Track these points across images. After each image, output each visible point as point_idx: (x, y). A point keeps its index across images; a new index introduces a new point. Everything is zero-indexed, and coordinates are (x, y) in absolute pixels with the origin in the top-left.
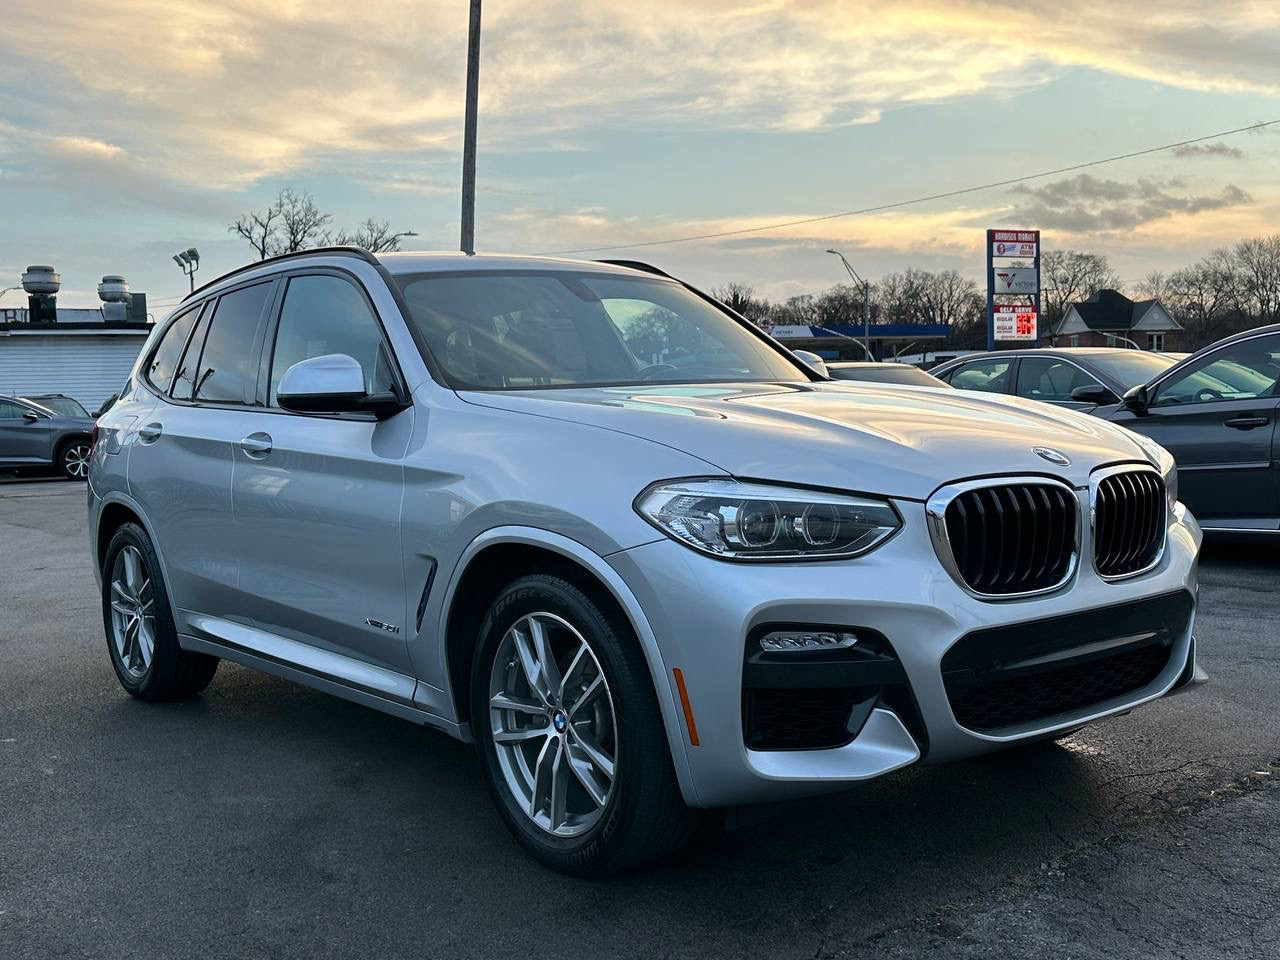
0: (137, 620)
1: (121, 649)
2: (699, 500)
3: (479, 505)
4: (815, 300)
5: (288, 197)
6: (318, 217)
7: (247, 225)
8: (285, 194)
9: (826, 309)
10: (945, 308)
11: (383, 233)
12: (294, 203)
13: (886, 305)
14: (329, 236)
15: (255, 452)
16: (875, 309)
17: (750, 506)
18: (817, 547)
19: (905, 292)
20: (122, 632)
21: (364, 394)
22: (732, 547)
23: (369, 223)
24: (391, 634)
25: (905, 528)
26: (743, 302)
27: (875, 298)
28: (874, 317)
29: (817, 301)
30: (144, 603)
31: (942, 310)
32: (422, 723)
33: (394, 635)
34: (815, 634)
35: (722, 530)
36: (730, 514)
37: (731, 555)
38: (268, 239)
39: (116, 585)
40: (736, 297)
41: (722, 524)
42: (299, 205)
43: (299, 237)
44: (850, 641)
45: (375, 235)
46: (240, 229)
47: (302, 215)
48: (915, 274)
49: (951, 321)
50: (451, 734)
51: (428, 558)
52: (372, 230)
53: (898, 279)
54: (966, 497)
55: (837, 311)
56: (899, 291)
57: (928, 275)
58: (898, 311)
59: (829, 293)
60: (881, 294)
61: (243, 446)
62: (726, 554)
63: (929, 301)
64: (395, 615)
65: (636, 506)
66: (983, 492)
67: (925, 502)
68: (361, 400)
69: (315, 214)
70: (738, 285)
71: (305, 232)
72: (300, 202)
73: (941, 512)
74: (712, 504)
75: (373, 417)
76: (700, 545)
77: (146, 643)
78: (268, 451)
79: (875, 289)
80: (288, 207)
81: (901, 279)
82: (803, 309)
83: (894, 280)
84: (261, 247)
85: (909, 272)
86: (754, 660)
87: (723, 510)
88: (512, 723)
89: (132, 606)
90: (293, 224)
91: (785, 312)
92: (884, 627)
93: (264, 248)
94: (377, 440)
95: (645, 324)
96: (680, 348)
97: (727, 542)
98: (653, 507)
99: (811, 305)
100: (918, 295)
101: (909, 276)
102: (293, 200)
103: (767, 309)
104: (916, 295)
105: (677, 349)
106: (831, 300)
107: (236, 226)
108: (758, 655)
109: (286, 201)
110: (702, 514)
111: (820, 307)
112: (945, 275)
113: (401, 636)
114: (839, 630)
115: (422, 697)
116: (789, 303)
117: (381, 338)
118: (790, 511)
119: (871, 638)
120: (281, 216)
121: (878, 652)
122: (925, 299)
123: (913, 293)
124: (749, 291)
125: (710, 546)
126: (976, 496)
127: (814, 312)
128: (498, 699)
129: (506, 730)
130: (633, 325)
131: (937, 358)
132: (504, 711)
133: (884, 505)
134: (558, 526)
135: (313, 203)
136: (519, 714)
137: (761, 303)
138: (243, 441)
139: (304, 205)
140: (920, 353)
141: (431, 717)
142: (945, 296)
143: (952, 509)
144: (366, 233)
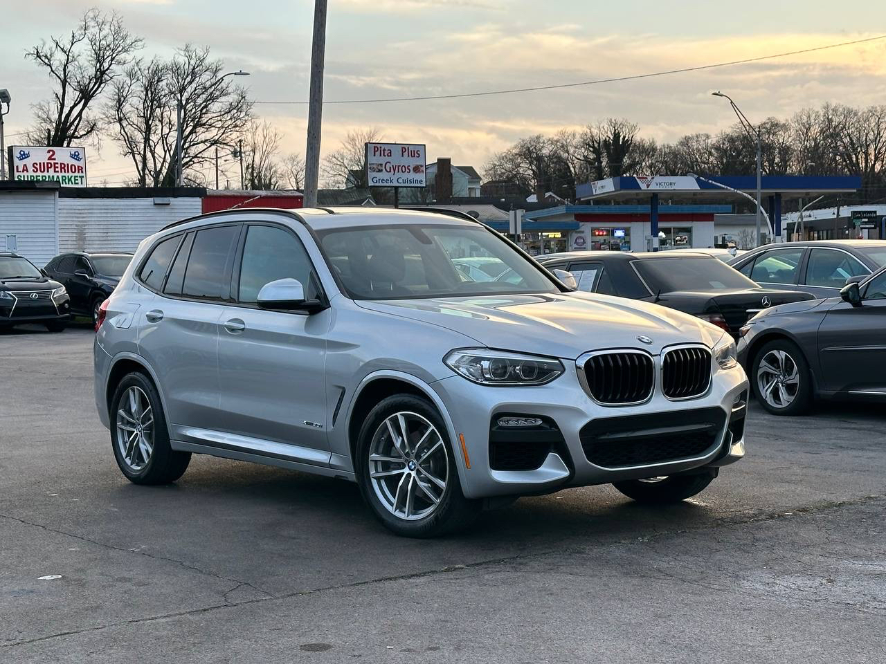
0: (137, 434)
1: (124, 454)
2: (472, 358)
3: (367, 360)
4: (713, 140)
5: (94, 18)
6: (128, 41)
7: (45, 51)
8: (91, 15)
9: (726, 151)
10: (872, 151)
11: (202, 61)
12: (101, 26)
13: (798, 146)
14: (140, 64)
15: (233, 330)
16: (785, 151)
17: (495, 361)
18: (526, 380)
19: (822, 132)
20: (125, 443)
21: (304, 301)
22: (487, 379)
23: (187, 49)
24: (318, 428)
25: (566, 372)
26: (625, 142)
27: (785, 138)
28: (785, 162)
29: (714, 142)
30: (143, 423)
31: (867, 154)
32: (333, 476)
33: (320, 429)
34: (524, 419)
35: (482, 372)
36: (486, 364)
37: (487, 383)
38: (70, 68)
39: (121, 412)
40: (617, 136)
41: (482, 369)
42: (106, 30)
43: (106, 65)
44: (539, 422)
45: (192, 62)
46: (38, 55)
47: (110, 39)
48: (833, 110)
49: (878, 167)
50: (350, 479)
51: (340, 387)
52: (189, 57)
53: (813, 117)
54: (595, 358)
55: (739, 154)
56: (815, 130)
57: (850, 111)
58: (814, 153)
59: (729, 131)
60: (793, 133)
61: (225, 326)
62: (484, 382)
63: (852, 143)
64: (320, 418)
65: (444, 360)
66: (604, 356)
67: (575, 360)
68: (303, 304)
69: (124, 38)
70: (620, 120)
71: (113, 59)
72: (108, 25)
73: (583, 365)
74: (478, 360)
75: (307, 313)
76: (473, 379)
77: (146, 448)
78: (243, 329)
79: (785, 127)
80: (94, 30)
81: (817, 116)
82: (698, 150)
83: (809, 117)
84: (62, 76)
85: (827, 107)
86: (494, 429)
87: (482, 363)
88: (380, 469)
89: (133, 425)
90: (100, 50)
91: (675, 154)
92: (554, 416)
93: (65, 76)
94: (308, 325)
95: (508, 166)
96: (550, 193)
97: (484, 377)
98: (452, 361)
99: (707, 146)
100: (838, 134)
101: (827, 112)
102: (100, 21)
103: (654, 150)
104: (835, 136)
105: (547, 195)
106: (732, 140)
107: (34, 51)
108: (496, 427)
109: (92, 23)
110: (475, 364)
111: (718, 149)
112: (872, 112)
113: (323, 429)
114: (535, 417)
115: (334, 461)
116: (682, 144)
117: (310, 269)
118: (514, 363)
119: (548, 421)
120: (86, 40)
121: (551, 427)
122: (846, 140)
123: (832, 132)
124: (634, 128)
125: (477, 379)
126: (600, 359)
127: (711, 154)
128: (374, 456)
129: (377, 472)
130: (495, 165)
131: (854, 213)
132: (376, 462)
133: (557, 362)
134: (409, 370)
135: (123, 25)
136: (384, 463)
137: (647, 143)
138: (226, 323)
139: (113, 28)
140: (834, 207)
141: (339, 473)
142: (871, 136)
143: (588, 364)
144: (182, 60)
